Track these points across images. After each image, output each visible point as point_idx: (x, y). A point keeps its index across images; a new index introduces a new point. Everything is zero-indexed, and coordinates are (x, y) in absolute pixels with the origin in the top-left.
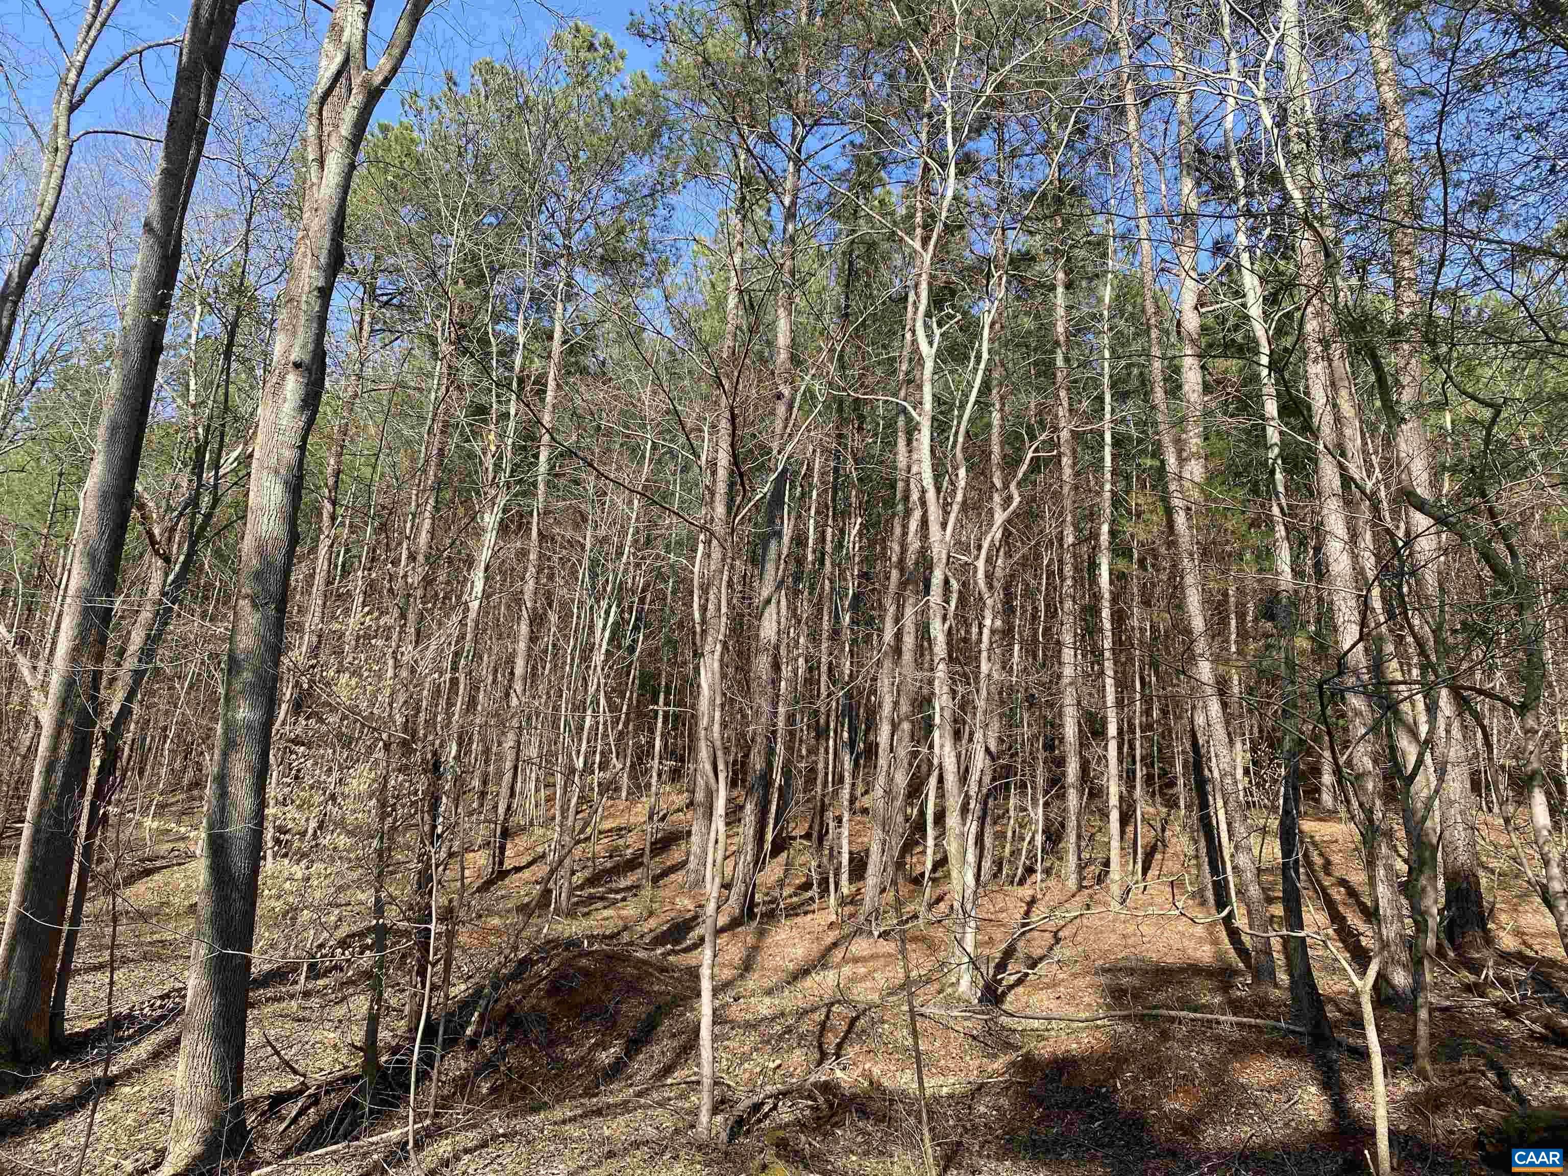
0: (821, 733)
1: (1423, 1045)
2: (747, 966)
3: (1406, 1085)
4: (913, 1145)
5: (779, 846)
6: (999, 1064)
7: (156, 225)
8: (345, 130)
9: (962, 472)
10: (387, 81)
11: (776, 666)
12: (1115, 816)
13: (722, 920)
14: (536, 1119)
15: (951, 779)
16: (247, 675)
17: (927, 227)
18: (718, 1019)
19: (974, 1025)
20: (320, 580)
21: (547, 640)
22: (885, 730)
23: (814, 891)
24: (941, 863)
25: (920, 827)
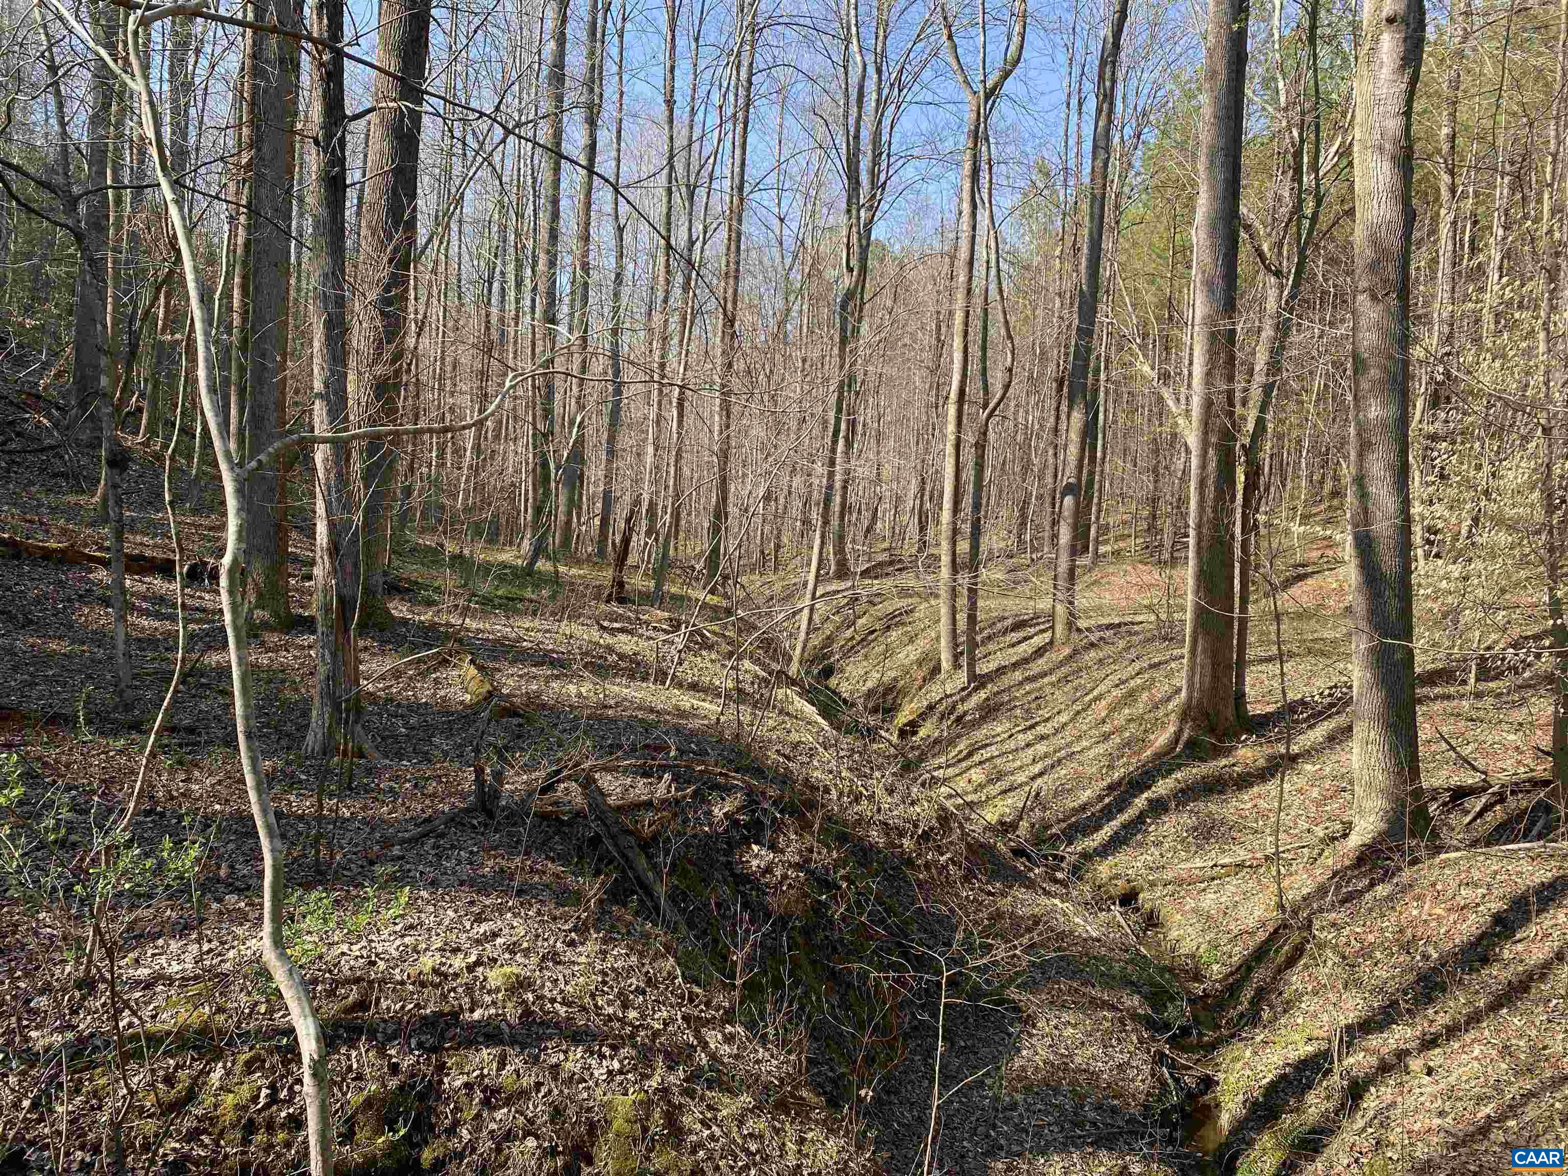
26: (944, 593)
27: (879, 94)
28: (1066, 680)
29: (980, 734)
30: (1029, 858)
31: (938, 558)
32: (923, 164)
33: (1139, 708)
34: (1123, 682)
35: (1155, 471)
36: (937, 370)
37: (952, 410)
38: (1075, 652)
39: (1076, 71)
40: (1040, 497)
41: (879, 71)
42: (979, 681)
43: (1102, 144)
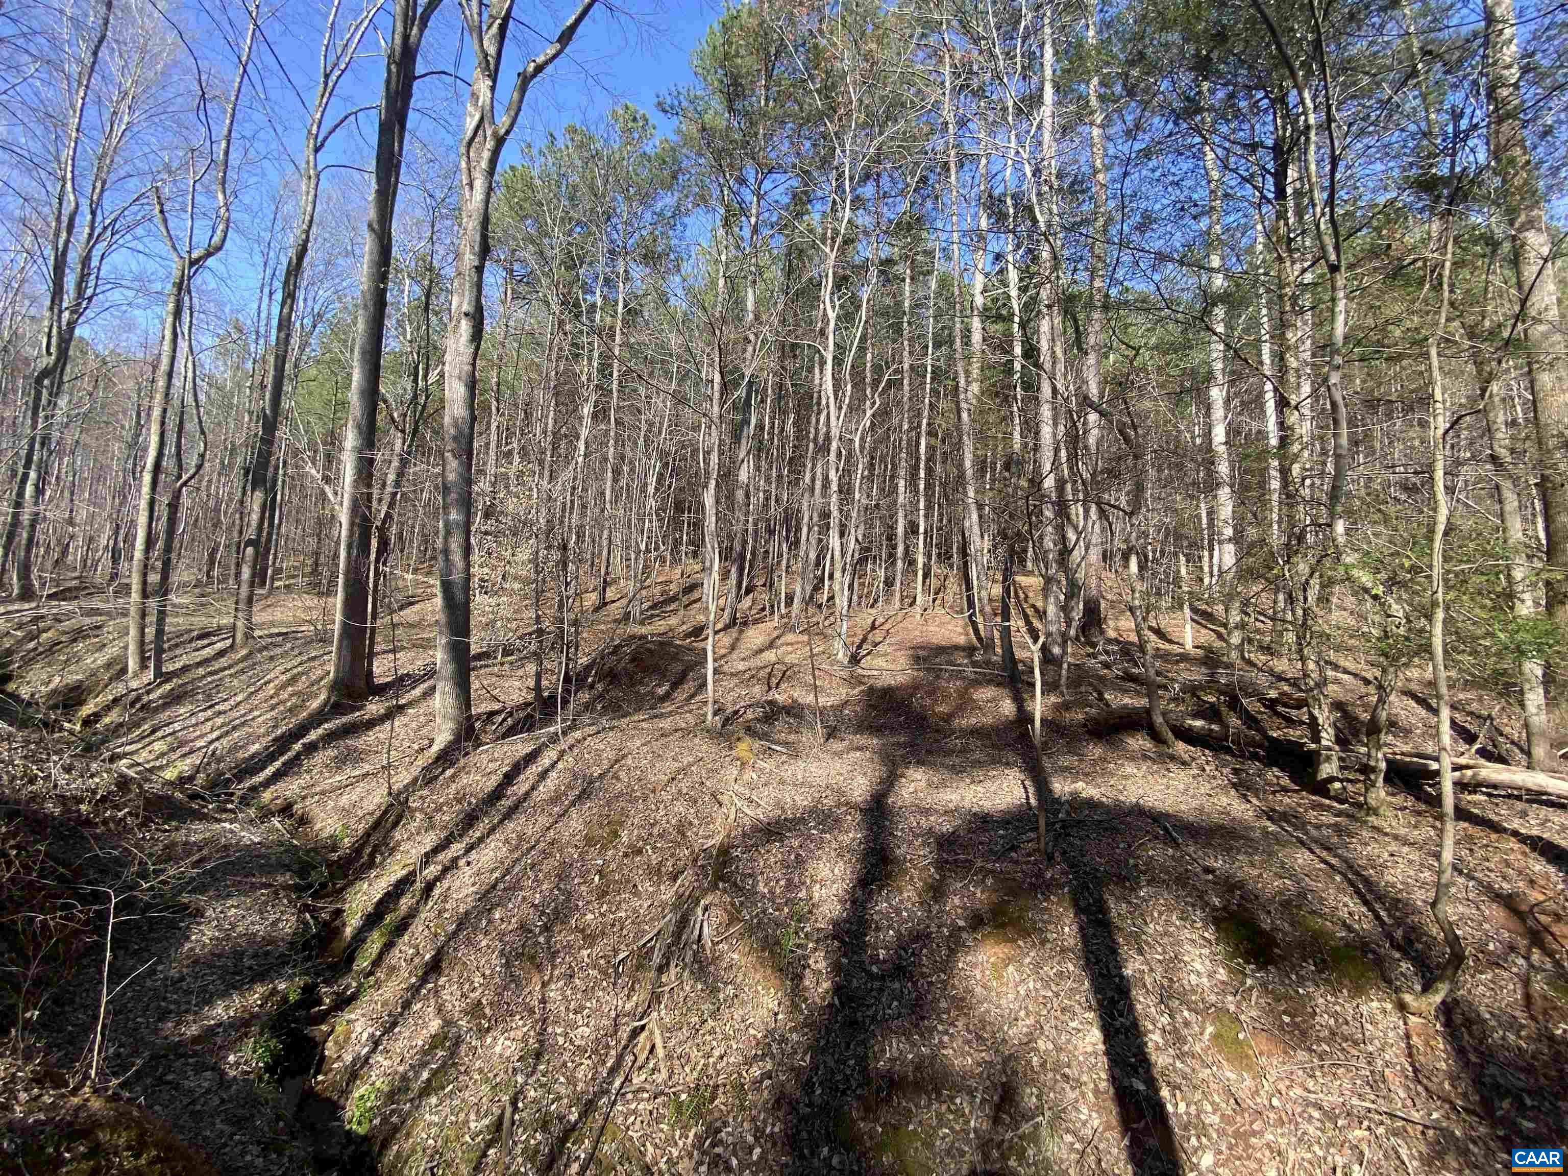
0: (771, 532)
1: (1063, 681)
2: (733, 647)
3: (1053, 699)
4: (812, 727)
5: (748, 592)
6: (856, 691)
7: (376, 226)
8: (484, 164)
9: (849, 387)
10: (508, 132)
11: (747, 496)
12: (920, 573)
13: (719, 626)
14: (626, 720)
15: (837, 554)
16: (453, 496)
17: (833, 239)
18: (716, 671)
19: (845, 674)
20: (493, 445)
21: (623, 483)
22: (805, 530)
23: (767, 612)
24: (831, 598)
25: (822, 580)
26: (133, 611)
27: (92, 228)
28: (242, 671)
29: (164, 716)
30: (203, 799)
31: (128, 586)
32: (130, 294)
33: (300, 686)
34: (288, 670)
35: (318, 536)
36: (136, 447)
37: (147, 478)
38: (250, 654)
39: (269, 271)
40: (226, 546)
41: (93, 213)
42: (162, 677)
43: (285, 324)
